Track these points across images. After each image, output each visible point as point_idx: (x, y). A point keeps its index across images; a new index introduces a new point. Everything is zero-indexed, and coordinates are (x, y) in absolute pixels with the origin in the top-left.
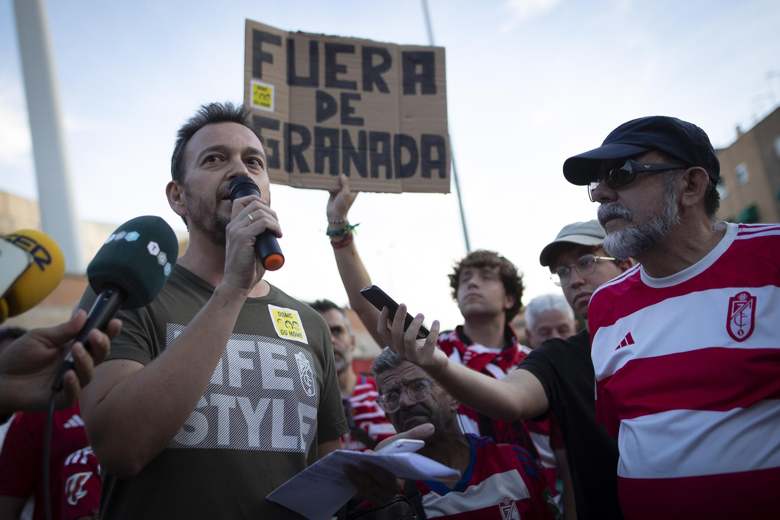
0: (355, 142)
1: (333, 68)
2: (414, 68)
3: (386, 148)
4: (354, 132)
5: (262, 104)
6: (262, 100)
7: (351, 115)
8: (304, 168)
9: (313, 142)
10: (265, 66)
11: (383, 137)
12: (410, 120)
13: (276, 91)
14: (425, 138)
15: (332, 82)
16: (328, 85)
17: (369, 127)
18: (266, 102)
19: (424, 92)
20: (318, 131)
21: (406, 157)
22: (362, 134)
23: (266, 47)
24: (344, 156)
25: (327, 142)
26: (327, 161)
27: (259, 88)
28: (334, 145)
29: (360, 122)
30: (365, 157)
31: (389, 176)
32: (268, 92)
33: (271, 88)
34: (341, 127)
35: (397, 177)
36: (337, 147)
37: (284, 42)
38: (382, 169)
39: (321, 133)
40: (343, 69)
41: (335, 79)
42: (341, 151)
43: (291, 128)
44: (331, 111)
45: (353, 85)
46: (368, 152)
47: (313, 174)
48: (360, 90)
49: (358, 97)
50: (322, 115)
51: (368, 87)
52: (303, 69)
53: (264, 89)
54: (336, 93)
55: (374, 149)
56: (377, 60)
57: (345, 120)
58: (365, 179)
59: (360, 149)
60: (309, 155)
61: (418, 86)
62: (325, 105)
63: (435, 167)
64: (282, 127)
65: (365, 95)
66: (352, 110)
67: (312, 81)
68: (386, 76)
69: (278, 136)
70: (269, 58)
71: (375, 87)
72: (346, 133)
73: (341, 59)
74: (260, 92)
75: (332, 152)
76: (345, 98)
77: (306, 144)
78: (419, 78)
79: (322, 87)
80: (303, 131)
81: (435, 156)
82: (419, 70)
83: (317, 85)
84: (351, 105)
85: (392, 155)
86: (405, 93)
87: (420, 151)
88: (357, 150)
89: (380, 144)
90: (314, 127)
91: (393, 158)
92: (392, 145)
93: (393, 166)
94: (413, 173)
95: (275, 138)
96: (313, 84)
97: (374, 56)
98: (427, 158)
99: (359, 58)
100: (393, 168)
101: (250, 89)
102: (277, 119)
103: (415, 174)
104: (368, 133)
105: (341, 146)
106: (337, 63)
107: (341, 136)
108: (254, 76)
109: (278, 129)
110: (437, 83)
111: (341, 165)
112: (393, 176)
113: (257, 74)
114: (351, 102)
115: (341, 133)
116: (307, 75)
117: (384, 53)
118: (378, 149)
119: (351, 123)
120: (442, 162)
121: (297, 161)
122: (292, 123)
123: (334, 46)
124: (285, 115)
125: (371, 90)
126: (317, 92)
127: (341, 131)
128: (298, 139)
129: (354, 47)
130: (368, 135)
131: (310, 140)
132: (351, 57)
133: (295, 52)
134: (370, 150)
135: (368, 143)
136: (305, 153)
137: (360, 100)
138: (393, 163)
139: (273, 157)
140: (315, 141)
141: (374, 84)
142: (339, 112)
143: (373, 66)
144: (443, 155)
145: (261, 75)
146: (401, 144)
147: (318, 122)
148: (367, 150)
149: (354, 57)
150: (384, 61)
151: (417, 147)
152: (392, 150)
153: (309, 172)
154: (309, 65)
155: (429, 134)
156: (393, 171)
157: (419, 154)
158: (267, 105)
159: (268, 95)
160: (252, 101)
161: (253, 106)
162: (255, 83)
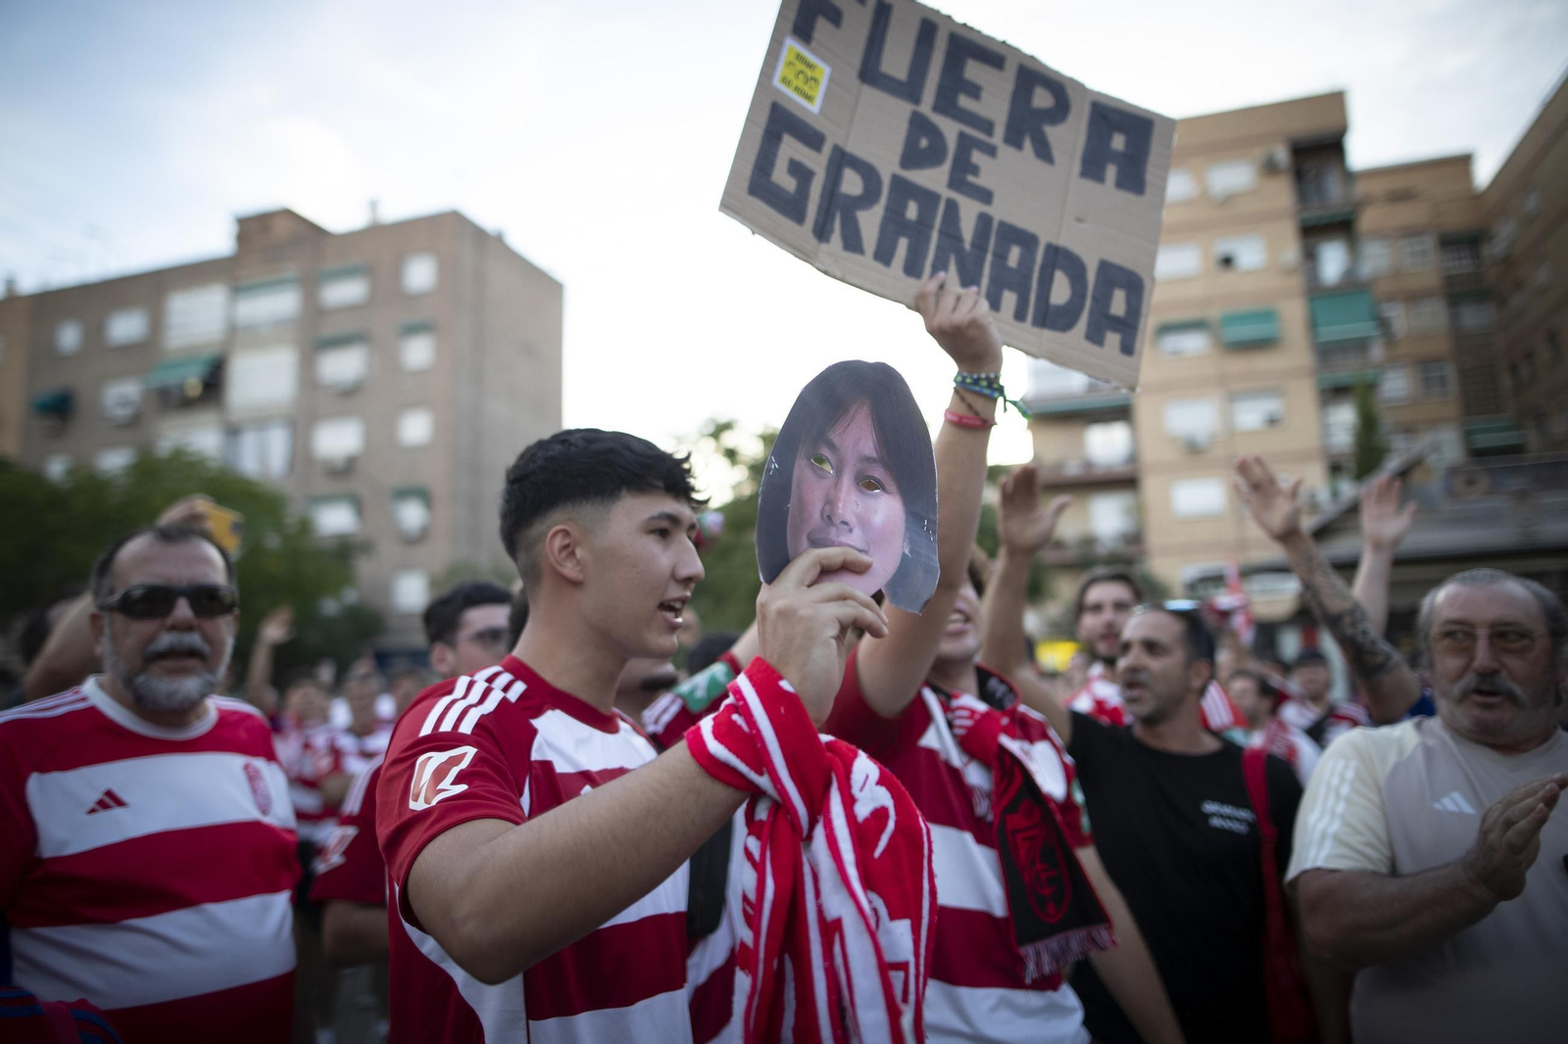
0: (968, 229)
1: (954, 85)
2: (1109, 138)
3: (1026, 262)
4: (969, 211)
5: (797, 89)
6: (799, 83)
7: (971, 178)
8: (853, 243)
9: (883, 201)
10: (822, 25)
11: (1027, 240)
12: (1082, 226)
13: (831, 80)
14: (1105, 267)
15: (947, 105)
16: (936, 109)
17: (999, 211)
18: (806, 88)
19: (1120, 184)
20: (898, 183)
21: (1061, 292)
22: (984, 221)
24: (939, 248)
25: (912, 211)
26: (903, 245)
27: (799, 57)
28: (924, 224)
29: (985, 196)
30: (980, 266)
31: (1020, 315)
32: (816, 75)
33: (823, 71)
34: (946, 193)
35: (1036, 324)
36: (931, 227)
37: (871, 2)
38: (1009, 299)
39: (903, 190)
40: (975, 92)
41: (954, 102)
42: (935, 236)
43: (841, 159)
44: (933, 157)
45: (987, 127)
46: (989, 258)
47: (868, 259)
48: (998, 138)
49: (991, 151)
50: (912, 157)
51: (1014, 139)
52: (896, 62)
53: (810, 66)
54: (950, 129)
55: (1001, 256)
56: (1042, 99)
57: (957, 182)
59: (973, 245)
60: (870, 222)
61: (1111, 172)
62: (924, 143)
63: (1115, 329)
64: (827, 149)
65: (1005, 152)
66: (975, 170)
67: (909, 90)
68: (1052, 132)
69: (817, 162)
70: (834, 16)
71: (1028, 144)
72: (952, 206)
73: (973, 71)
74: (800, 66)
75: (918, 233)
76: (965, 144)
77: (869, 198)
78: (1115, 157)
79: (926, 107)
80: (869, 173)
81: (1118, 305)
82: (1118, 142)
83: (915, 98)
84: (974, 160)
85: (1035, 279)
86: (1083, 174)
87: (1091, 289)
88: (968, 246)
89: (1015, 251)
90: (893, 175)
91: (1035, 284)
92: (1039, 259)
93: (1032, 299)
94: (1069, 326)
95: (809, 165)
96: (909, 97)
97: (1038, 88)
98: (1103, 306)
99: (1009, 82)
100: (1031, 304)
101: (782, 51)
102: (823, 131)
103: (1073, 329)
104: (996, 222)
105: (937, 227)
106: (967, 76)
107: (941, 208)
108: (794, 32)
109: (818, 150)
110: (1150, 178)
111: (929, 263)
112: (1029, 319)
113: (802, 33)
114: (975, 153)
115: (942, 203)
116: (901, 75)
117: (1058, 90)
118: (1010, 258)
119: (967, 192)
120: (1131, 323)
121: (842, 224)
122: (849, 149)
123: (966, 43)
124: (839, 130)
125: (1020, 148)
126: (914, 112)
127: (944, 199)
128: (854, 185)
129: (1002, 59)
130: (995, 226)
131: (879, 195)
132: (994, 75)
133: (888, 26)
134: (993, 254)
135: (992, 240)
136: (861, 216)
137: (994, 157)
138: (1033, 294)
139: (794, 197)
140: (888, 199)
141: (1028, 137)
142: (948, 163)
143: (1033, 106)
144: (1134, 311)
145: (811, 38)
146: (1054, 262)
147: (903, 167)
148: (987, 252)
149: (1000, 78)
150: (1056, 104)
151: (1087, 280)
152: (1037, 268)
153: (862, 253)
154: (910, 59)
155: (1116, 263)
156: (1031, 309)
157: (1089, 295)
158: (809, 98)
159: (816, 81)
160: (778, 76)
161: (777, 83)
162: (793, 45)
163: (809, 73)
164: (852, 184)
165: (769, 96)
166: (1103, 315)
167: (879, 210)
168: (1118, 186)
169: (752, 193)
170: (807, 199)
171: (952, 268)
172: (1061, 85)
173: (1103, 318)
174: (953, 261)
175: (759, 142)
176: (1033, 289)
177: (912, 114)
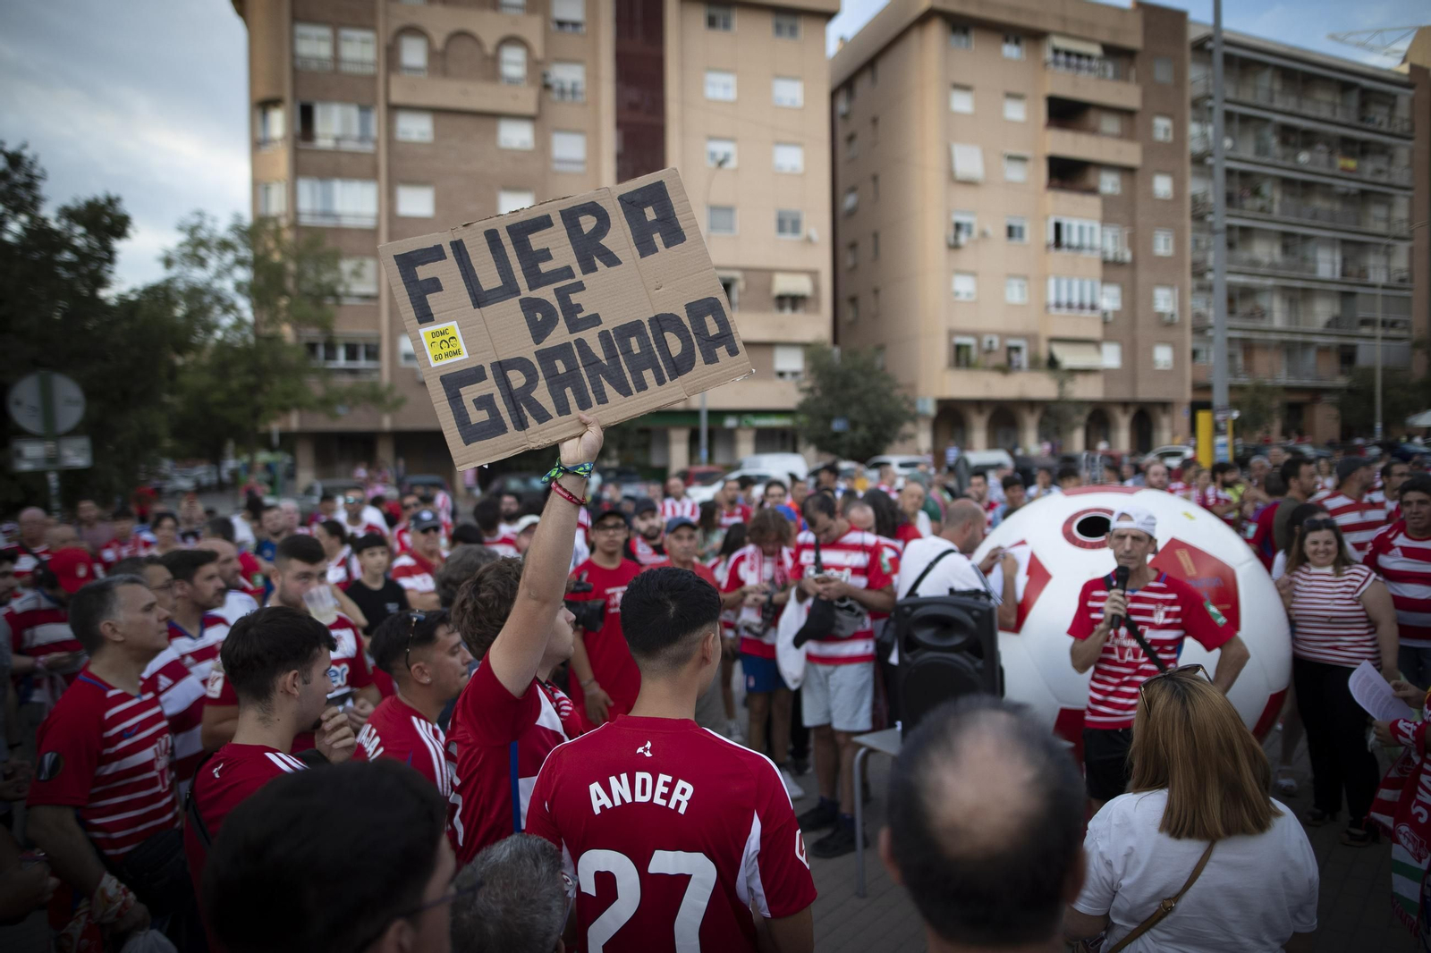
0: (598, 351)
1: (532, 260)
2: (643, 215)
3: (644, 343)
4: (591, 337)
5: (447, 355)
6: (445, 350)
7: (579, 316)
9: (541, 374)
11: (634, 328)
12: (661, 290)
13: (462, 329)
14: (689, 307)
15: (536, 280)
16: (531, 288)
17: (609, 324)
18: (451, 349)
20: (542, 356)
21: (675, 345)
22: (604, 336)
23: (424, 272)
24: (591, 377)
25: (561, 367)
26: (568, 391)
28: (572, 369)
29: (595, 320)
30: (620, 368)
31: (661, 381)
32: (451, 334)
33: (453, 327)
34: (572, 338)
35: (673, 377)
36: (576, 367)
37: (448, 251)
38: (648, 375)
39: (546, 357)
40: (545, 255)
41: (538, 273)
42: (582, 370)
43: (501, 368)
44: (550, 321)
45: (567, 272)
46: (621, 357)
47: (556, 418)
48: (579, 276)
49: (580, 287)
50: (539, 332)
51: (589, 268)
52: (489, 278)
53: (443, 333)
54: (547, 293)
55: (628, 352)
56: (588, 223)
57: (574, 326)
58: (630, 397)
59: (607, 358)
60: (542, 394)
61: (657, 238)
62: (539, 316)
63: (719, 344)
64: (489, 372)
65: (588, 280)
66: (579, 308)
67: (509, 289)
68: (608, 242)
69: (489, 386)
70: (435, 285)
71: (598, 263)
72: (580, 343)
73: (537, 241)
74: (438, 339)
75: (572, 377)
76: (562, 294)
77: (532, 381)
78: (654, 226)
79: (525, 292)
80: (521, 364)
81: (713, 328)
82: (650, 214)
83: (518, 292)
84: (574, 302)
85: (655, 349)
86: (642, 255)
87: (690, 329)
88: (605, 362)
89: (633, 341)
90: (535, 353)
91: (657, 353)
92: (650, 335)
93: (661, 363)
94: (692, 364)
95: (485, 392)
96: (511, 293)
97: (580, 218)
98: (704, 335)
99: (562, 230)
100: (663, 367)
101: (422, 342)
102: (479, 364)
103: (696, 364)
104: (611, 331)
105: (581, 365)
106: (534, 249)
107: (575, 350)
108: (420, 322)
109: (485, 378)
110: (682, 225)
111: (590, 391)
112: (667, 378)
113: (425, 316)
114: (572, 296)
115: (574, 346)
116: (498, 283)
117: (593, 209)
118: (633, 348)
119: (583, 327)
120: (726, 333)
121: (529, 410)
122: (501, 359)
123: (521, 227)
124: (488, 353)
125: (595, 269)
126: (521, 301)
127: (573, 343)
128: (519, 379)
129: (548, 217)
130: (612, 335)
131: (536, 373)
132: (550, 233)
133: (468, 257)
134: (622, 354)
135: (616, 346)
136: (535, 395)
137: (584, 289)
138: (660, 361)
139: (491, 420)
140: (543, 372)
141: (595, 258)
142: (561, 317)
143: (585, 233)
144: (724, 324)
145: (432, 314)
146: (661, 330)
147: (538, 343)
148: (618, 356)
149: (555, 232)
150: (598, 220)
151: (685, 325)
152: (652, 342)
153: (551, 417)
154: (495, 267)
155: (695, 300)
156: (665, 371)
157: (692, 334)
158: (457, 353)
159: (453, 338)
160: (431, 359)
161: (434, 364)
162: (425, 332)
163: (446, 337)
164: (517, 379)
165: (436, 377)
166: (707, 341)
167: (542, 382)
168: (667, 245)
169: (467, 443)
170: (499, 414)
171: (605, 383)
172: (592, 202)
173: (709, 343)
174: (602, 379)
175: (450, 409)
176: (659, 357)
177: (520, 303)
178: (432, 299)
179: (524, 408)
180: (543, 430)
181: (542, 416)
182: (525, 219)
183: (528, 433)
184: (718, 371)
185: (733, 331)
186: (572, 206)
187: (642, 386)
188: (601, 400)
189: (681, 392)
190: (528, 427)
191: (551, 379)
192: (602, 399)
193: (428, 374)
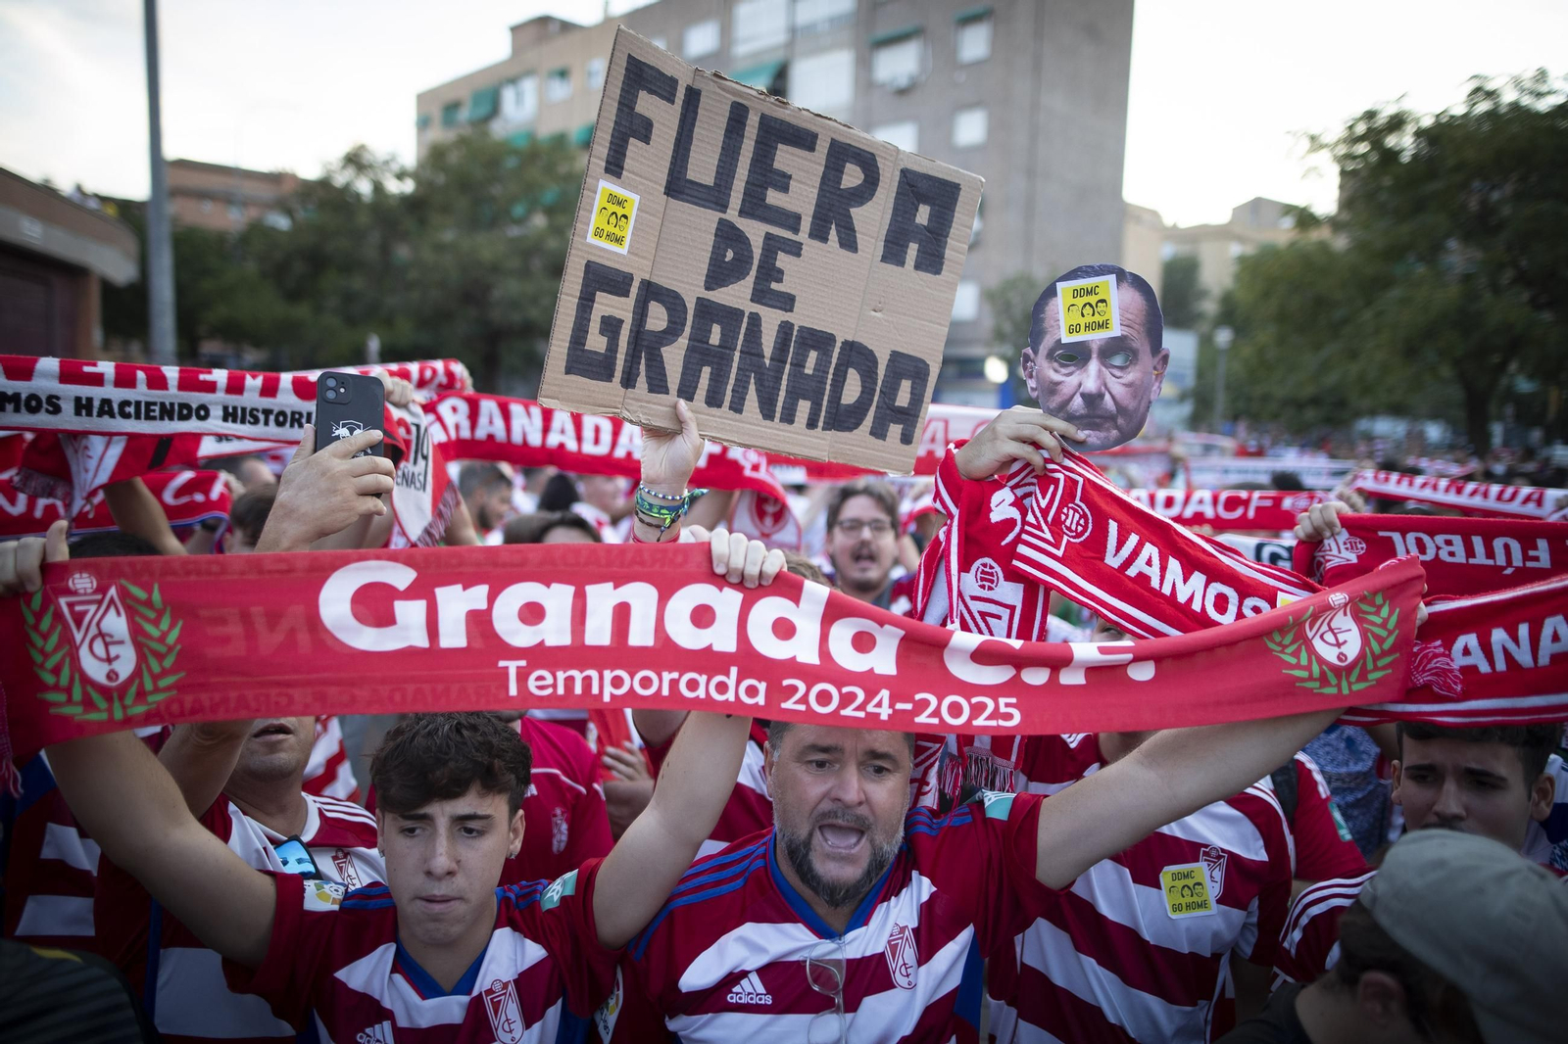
0: (768, 343)
1: (766, 176)
2: (915, 210)
3: (821, 367)
4: (771, 319)
5: (609, 236)
6: (610, 228)
7: (774, 286)
8: (655, 384)
9: (688, 330)
11: (819, 340)
12: (878, 315)
13: (641, 208)
14: (896, 357)
15: (755, 206)
16: (742, 213)
17: (799, 318)
18: (616, 232)
19: (920, 264)
20: (703, 307)
21: (852, 392)
22: (785, 328)
23: (647, 104)
24: (740, 369)
25: (715, 336)
26: (706, 371)
27: (611, 197)
28: (727, 343)
29: (787, 302)
30: (778, 382)
31: (812, 424)
32: (626, 210)
33: (634, 199)
34: (750, 307)
35: (827, 427)
36: (733, 350)
37: (680, 95)
38: (804, 407)
39: (707, 311)
41: (762, 200)
42: (737, 355)
43: (651, 291)
44: (738, 270)
45: (792, 221)
46: (788, 366)
48: (803, 236)
49: (795, 250)
50: (719, 274)
51: (819, 234)
52: (702, 168)
53: (622, 203)
54: (755, 232)
55: (799, 365)
56: (852, 177)
57: (761, 295)
58: (768, 423)
59: (772, 359)
60: (674, 356)
61: (913, 250)
62: (730, 255)
63: (898, 421)
64: (634, 290)
65: (811, 247)
66: (779, 275)
67: (714, 196)
68: (859, 214)
69: (625, 309)
70: (643, 130)
71: (833, 234)
72: (755, 319)
73: (785, 158)
74: (612, 207)
75: (718, 359)
76: (772, 245)
77: (672, 333)
78: (918, 232)
79: (732, 214)
80: (672, 300)
81: (903, 399)
82: (923, 216)
83: (723, 207)
84: (778, 264)
85: (829, 382)
86: (884, 259)
87: (880, 383)
88: (767, 362)
89: (813, 355)
90: (698, 298)
91: (828, 387)
92: (834, 361)
93: (825, 403)
94: (857, 425)
95: (618, 314)
96: (716, 203)
97: (848, 165)
98: (890, 399)
99: (819, 164)
100: (824, 409)
101: (594, 199)
102: (631, 271)
103: (861, 427)
104: (796, 328)
105: (739, 348)
106: (777, 165)
107: (744, 325)
108: (607, 170)
109: (626, 294)
110: (948, 253)
111: (730, 388)
112: (821, 424)
113: (615, 167)
114: (781, 255)
115: (745, 320)
116: (708, 178)
117: (868, 162)
118: (807, 365)
119: (770, 303)
120: (912, 412)
121: (647, 365)
122: (655, 280)
123: (778, 126)
124: (645, 262)
125: (824, 239)
126: (721, 221)
127: (747, 314)
128: (658, 319)
129: (815, 136)
130: (795, 333)
131: (684, 325)
132: (805, 159)
133: (695, 119)
134: (791, 364)
135: (791, 350)
136: (666, 352)
137: (798, 255)
138: (826, 398)
139: (605, 356)
140: (692, 328)
141: (833, 226)
142: (753, 273)
143: (842, 187)
144: (917, 400)
145: (622, 168)
146: (848, 361)
147: (707, 288)
148: (785, 362)
149: (810, 161)
150: (865, 180)
151: (877, 374)
152: (831, 371)
153: (667, 392)
154: (717, 157)
155: (906, 352)
156: (823, 414)
157: (878, 389)
158: (619, 240)
159: (625, 217)
160: (591, 229)
161: (591, 239)
162: (606, 186)
164: (657, 318)
165: (583, 258)
166: (889, 408)
167: (683, 342)
168: (917, 267)
169: (568, 371)
170: (616, 351)
171: (752, 387)
172: (873, 154)
173: (888, 412)
174: (752, 380)
175: (574, 313)
176: (827, 392)
177: (719, 223)
178: (634, 144)
179: (643, 361)
180: (648, 402)
181: (658, 385)
182: (788, 119)
183: (628, 395)
184: (878, 451)
185: (921, 414)
186: (848, 142)
187: (789, 417)
188: (734, 406)
189: (825, 451)
190: (634, 387)
191: (696, 344)
192: (737, 407)
193: (579, 249)
